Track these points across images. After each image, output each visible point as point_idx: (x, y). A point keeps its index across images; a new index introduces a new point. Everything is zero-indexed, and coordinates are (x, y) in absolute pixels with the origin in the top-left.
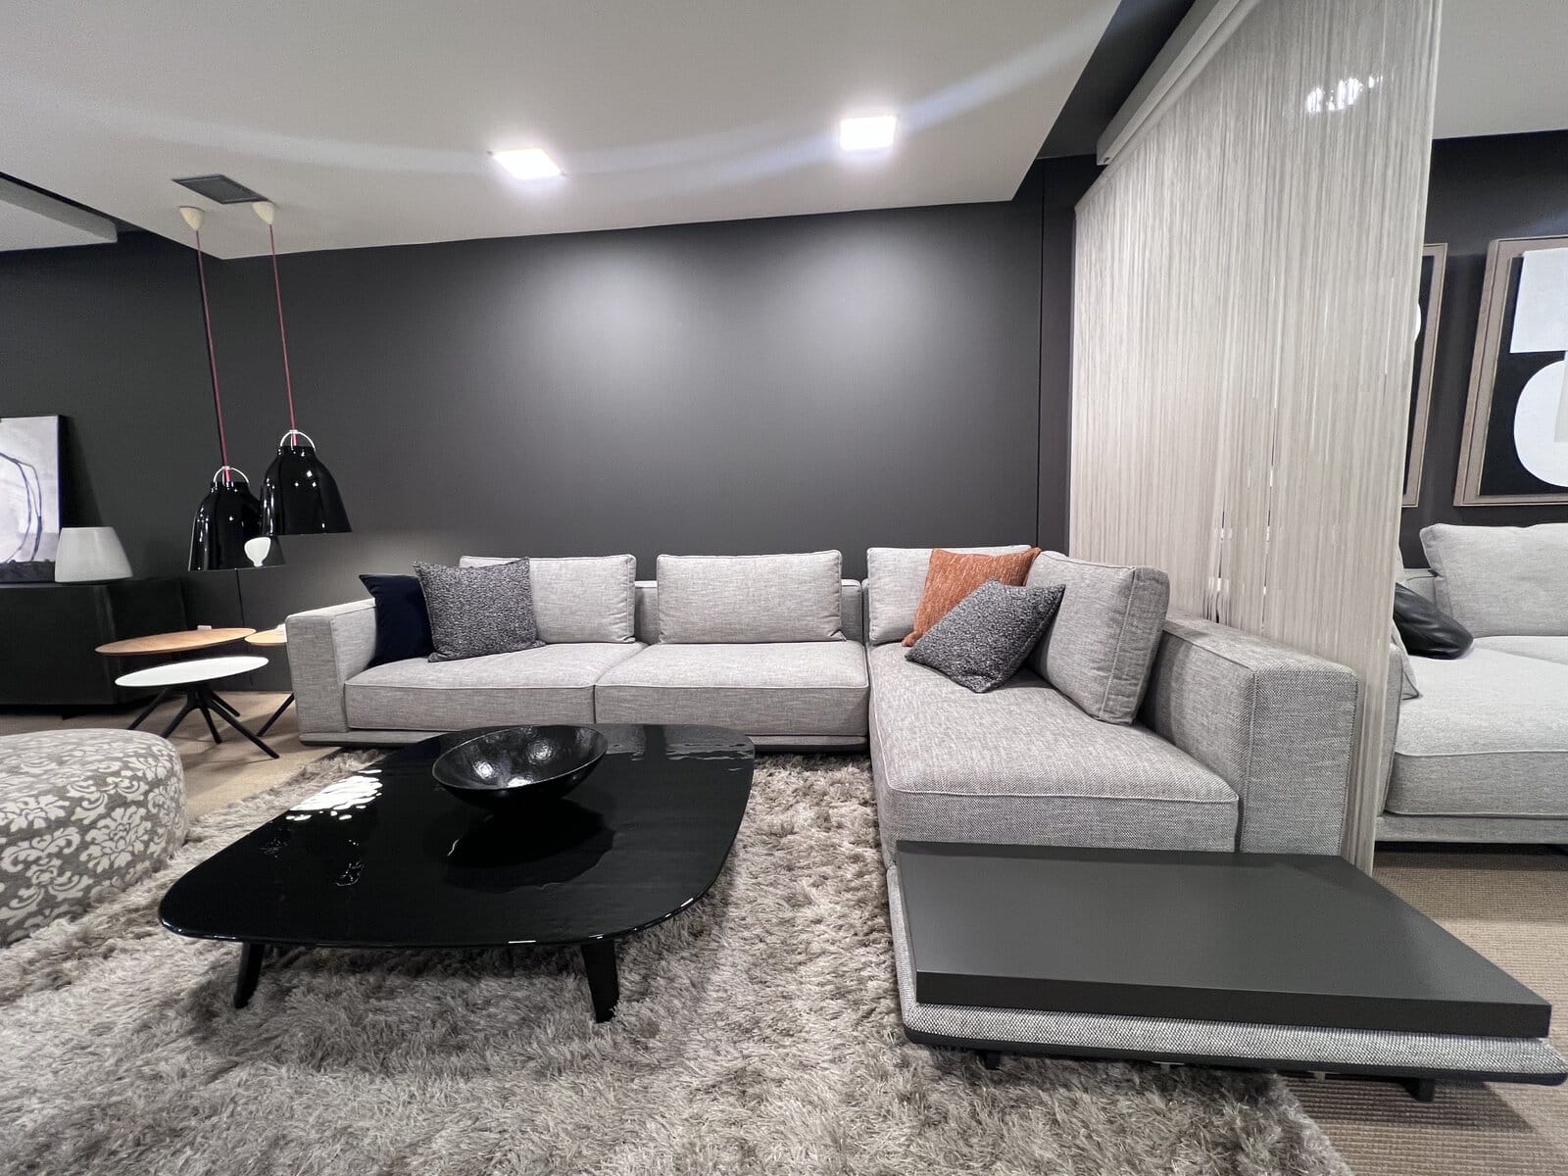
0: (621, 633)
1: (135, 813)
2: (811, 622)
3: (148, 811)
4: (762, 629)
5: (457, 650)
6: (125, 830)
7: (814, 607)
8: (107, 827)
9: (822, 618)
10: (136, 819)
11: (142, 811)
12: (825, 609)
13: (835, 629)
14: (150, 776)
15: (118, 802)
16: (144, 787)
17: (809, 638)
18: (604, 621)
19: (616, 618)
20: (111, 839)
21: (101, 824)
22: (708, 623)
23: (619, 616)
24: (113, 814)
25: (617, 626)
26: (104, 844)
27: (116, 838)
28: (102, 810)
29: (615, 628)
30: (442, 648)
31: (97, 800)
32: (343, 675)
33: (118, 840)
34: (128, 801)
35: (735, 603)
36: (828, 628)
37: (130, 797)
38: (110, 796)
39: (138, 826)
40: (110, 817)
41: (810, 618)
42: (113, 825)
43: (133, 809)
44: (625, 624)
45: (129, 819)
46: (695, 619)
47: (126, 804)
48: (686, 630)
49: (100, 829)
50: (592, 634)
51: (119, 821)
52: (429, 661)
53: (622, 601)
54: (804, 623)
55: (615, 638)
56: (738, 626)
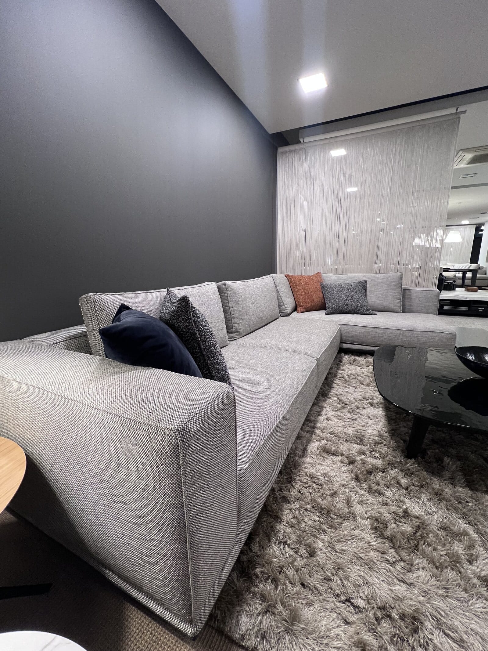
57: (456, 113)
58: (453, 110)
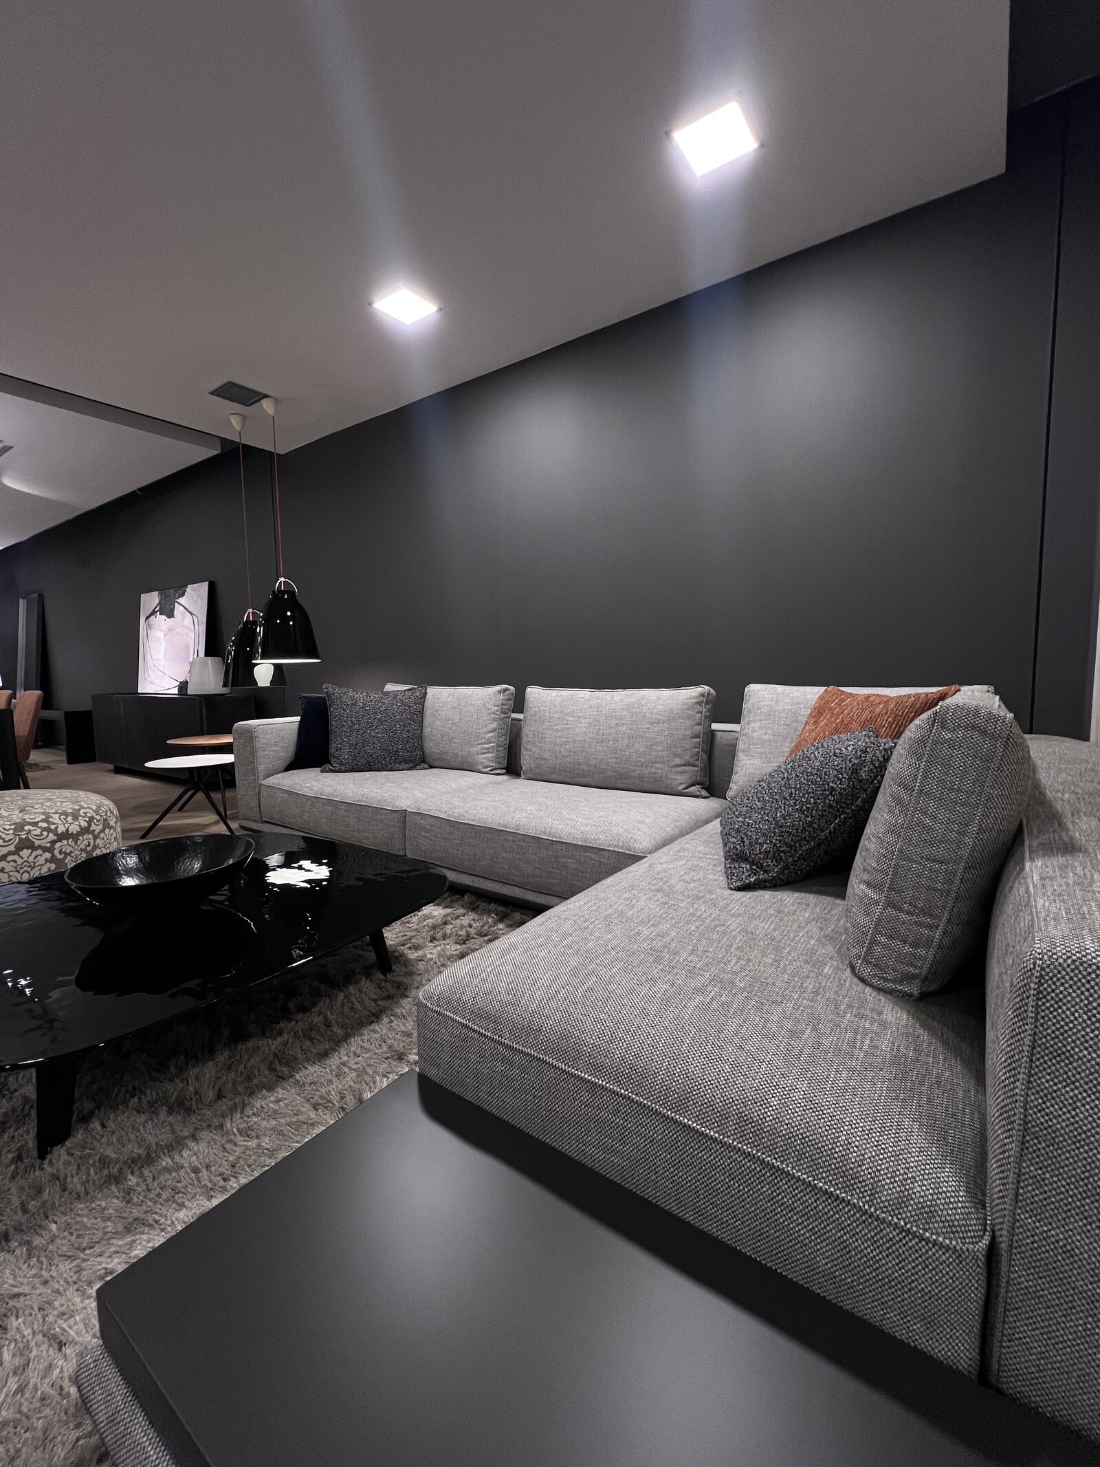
0: (487, 763)
1: (41, 855)
2: (660, 769)
3: (53, 855)
4: (609, 773)
5: (342, 764)
6: (30, 866)
7: (665, 753)
8: (14, 861)
9: (673, 766)
10: (41, 860)
11: (48, 855)
12: (680, 757)
13: (689, 782)
14: (61, 829)
15: (26, 844)
16: (52, 837)
17: (658, 789)
18: (473, 750)
19: (483, 748)
20: (18, 872)
21: (10, 858)
22: (558, 761)
23: (487, 746)
24: (21, 853)
25: (483, 756)
26: (11, 874)
27: (21, 871)
28: (12, 848)
29: (481, 758)
30: (333, 760)
31: (10, 840)
32: (261, 774)
33: (23, 873)
34: (36, 845)
35: (585, 741)
36: (680, 780)
37: (37, 843)
38: (20, 839)
39: (42, 865)
40: (19, 855)
41: (658, 766)
42: (20, 861)
43: (40, 852)
44: (490, 755)
45: (35, 858)
46: (547, 755)
47: (33, 847)
48: (539, 766)
49: (8, 862)
50: (462, 763)
51: (25, 859)
52: (322, 772)
53: (490, 732)
54: (653, 770)
55: (480, 767)
56: (585, 767)
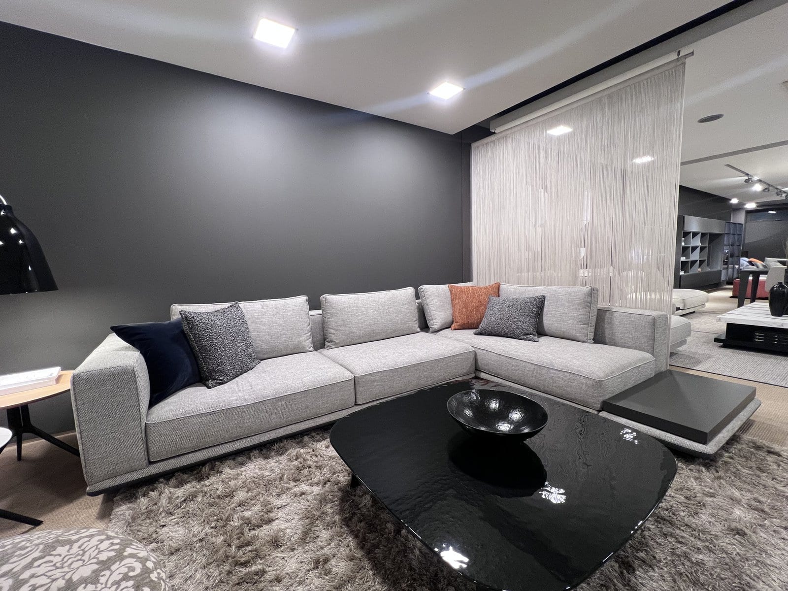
5: (228, 375)
7: (411, 317)
18: (299, 339)
25: (308, 341)
29: (305, 343)
35: (375, 319)
41: (410, 322)
46: (354, 330)
54: (408, 325)
55: (308, 349)
57: (678, 58)
58: (673, 56)
